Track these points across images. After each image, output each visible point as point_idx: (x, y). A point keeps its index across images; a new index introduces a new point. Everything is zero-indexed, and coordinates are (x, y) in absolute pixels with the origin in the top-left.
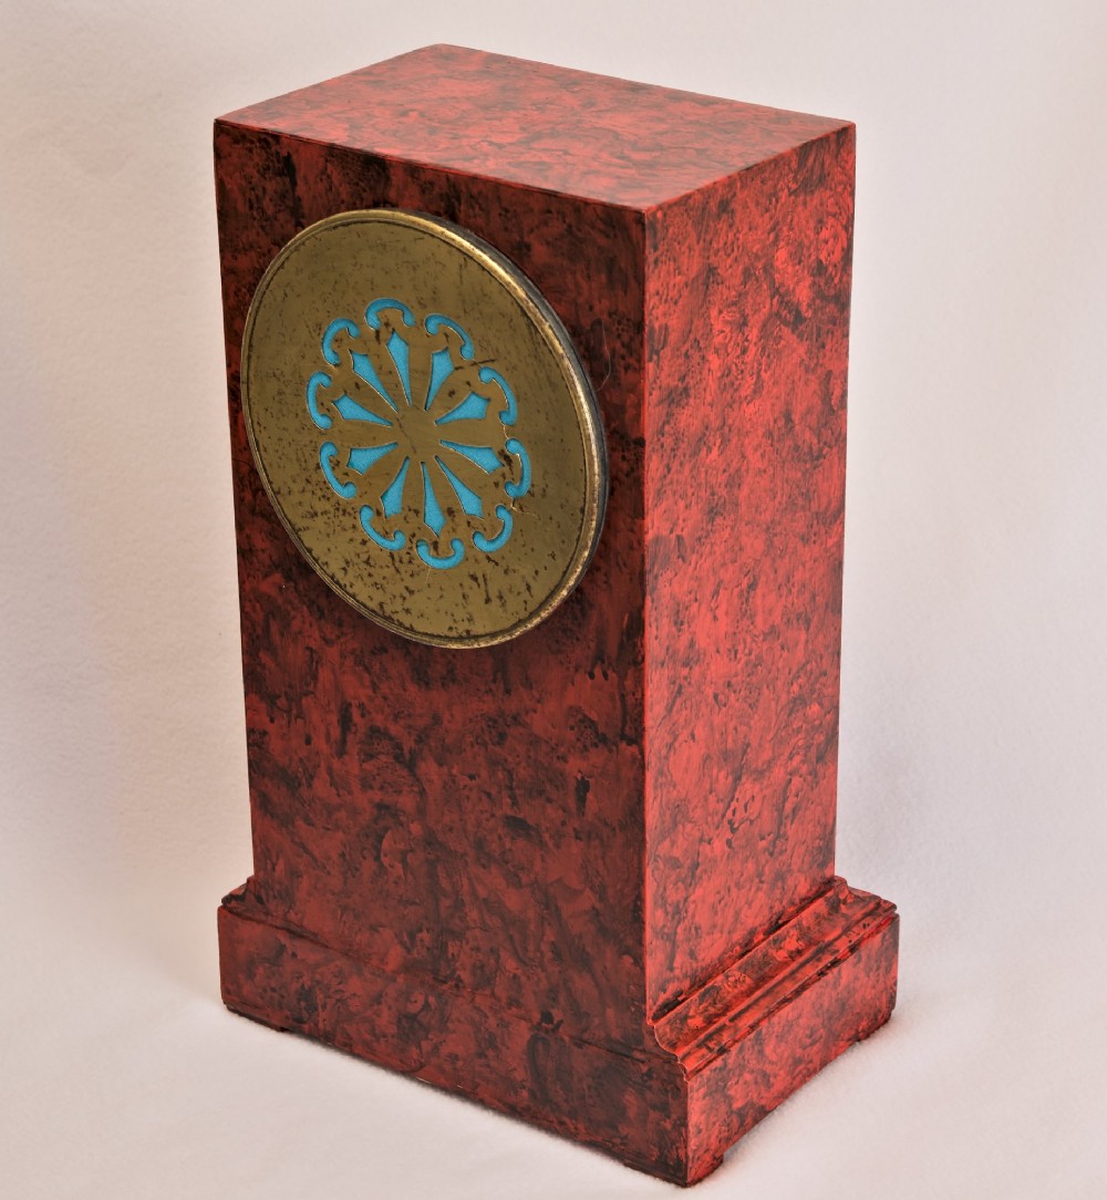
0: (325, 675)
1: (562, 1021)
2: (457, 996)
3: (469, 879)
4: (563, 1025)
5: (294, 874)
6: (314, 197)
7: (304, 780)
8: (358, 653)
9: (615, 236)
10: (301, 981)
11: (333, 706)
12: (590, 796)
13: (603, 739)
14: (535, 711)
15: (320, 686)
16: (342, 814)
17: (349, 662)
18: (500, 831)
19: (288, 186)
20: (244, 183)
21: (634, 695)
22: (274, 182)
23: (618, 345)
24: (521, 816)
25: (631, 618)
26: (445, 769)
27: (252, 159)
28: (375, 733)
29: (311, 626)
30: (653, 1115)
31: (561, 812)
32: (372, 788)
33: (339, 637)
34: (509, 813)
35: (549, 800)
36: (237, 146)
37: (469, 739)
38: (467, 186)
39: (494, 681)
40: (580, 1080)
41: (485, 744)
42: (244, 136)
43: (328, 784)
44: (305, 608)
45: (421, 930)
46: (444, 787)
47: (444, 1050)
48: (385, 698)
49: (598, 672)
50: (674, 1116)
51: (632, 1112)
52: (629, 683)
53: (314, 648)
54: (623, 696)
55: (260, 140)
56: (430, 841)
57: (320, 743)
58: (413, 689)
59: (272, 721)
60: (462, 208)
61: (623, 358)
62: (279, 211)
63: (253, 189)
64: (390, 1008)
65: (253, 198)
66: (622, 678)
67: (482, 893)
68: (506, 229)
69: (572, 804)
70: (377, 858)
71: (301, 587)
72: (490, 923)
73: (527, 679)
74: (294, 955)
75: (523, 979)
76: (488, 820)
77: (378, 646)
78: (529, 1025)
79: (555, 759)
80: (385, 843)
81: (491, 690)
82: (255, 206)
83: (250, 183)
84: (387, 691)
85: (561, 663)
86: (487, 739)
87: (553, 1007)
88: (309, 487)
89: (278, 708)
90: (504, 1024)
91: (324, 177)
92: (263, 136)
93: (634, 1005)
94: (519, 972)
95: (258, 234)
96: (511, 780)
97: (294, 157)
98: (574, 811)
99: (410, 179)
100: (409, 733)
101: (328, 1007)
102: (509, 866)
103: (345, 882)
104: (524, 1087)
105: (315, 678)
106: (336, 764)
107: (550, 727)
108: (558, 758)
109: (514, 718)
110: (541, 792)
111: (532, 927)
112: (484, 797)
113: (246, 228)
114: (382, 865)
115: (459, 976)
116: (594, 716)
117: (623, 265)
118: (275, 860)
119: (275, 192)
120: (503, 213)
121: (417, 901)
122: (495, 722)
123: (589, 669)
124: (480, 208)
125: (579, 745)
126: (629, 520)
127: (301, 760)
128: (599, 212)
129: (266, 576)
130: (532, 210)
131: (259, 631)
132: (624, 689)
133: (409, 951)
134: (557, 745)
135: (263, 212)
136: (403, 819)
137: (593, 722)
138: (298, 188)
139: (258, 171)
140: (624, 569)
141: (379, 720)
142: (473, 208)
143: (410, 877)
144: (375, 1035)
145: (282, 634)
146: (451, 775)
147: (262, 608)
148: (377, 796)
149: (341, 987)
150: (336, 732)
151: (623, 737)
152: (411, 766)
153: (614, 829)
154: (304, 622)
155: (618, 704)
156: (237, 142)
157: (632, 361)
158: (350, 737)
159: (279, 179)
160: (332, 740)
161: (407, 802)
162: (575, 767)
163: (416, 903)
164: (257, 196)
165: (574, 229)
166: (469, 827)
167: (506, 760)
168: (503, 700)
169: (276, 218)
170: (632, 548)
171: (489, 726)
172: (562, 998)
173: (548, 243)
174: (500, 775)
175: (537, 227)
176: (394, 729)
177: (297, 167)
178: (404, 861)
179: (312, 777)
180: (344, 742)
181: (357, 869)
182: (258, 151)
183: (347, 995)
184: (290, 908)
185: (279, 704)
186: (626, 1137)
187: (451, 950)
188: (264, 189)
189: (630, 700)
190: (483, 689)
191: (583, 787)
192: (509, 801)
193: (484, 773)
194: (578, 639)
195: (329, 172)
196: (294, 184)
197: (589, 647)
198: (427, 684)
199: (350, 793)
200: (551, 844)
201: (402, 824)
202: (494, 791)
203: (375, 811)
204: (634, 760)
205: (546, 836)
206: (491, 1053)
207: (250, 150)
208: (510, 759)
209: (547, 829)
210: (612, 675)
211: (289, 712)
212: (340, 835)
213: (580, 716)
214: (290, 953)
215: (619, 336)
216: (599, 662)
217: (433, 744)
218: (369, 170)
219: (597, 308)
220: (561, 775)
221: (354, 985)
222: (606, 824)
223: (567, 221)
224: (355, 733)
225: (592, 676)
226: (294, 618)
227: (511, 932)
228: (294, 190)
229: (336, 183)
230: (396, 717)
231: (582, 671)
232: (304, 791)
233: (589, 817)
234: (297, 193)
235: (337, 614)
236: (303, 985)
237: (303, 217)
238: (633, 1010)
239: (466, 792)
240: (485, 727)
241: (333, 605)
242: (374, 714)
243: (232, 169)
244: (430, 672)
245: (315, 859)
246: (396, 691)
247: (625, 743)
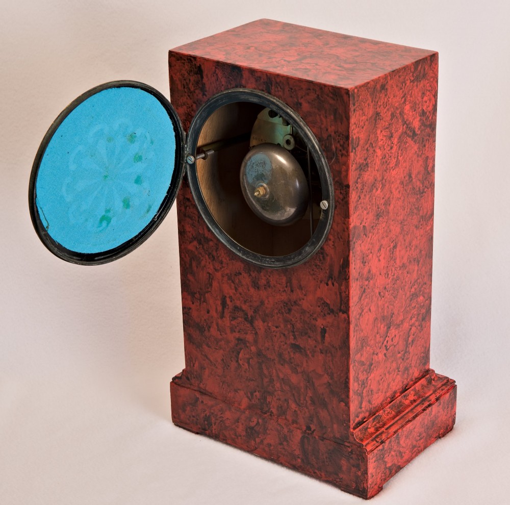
0: (215, 284)
1: (315, 430)
2: (271, 419)
3: (276, 370)
4: (315, 431)
5: (202, 368)
6: (211, 83)
7: (206, 329)
8: (229, 275)
9: (337, 100)
10: (205, 413)
11: (218, 298)
12: (327, 335)
13: (332, 311)
14: (303, 299)
15: (213, 289)
16: (223, 342)
17: (226, 278)
18: (289, 350)
19: (200, 79)
20: (181, 77)
21: (345, 292)
22: (194, 77)
23: (338, 145)
24: (297, 343)
25: (344, 260)
26: (266, 324)
27: (184, 67)
28: (236, 308)
29: (209, 263)
30: (353, 469)
31: (314, 342)
32: (235, 332)
33: (221, 268)
34: (293, 342)
35: (309, 337)
36: (178, 62)
37: (276, 311)
38: (275, 79)
39: (286, 287)
40: (322, 455)
41: (282, 313)
42: (181, 58)
43: (216, 330)
44: (207, 256)
45: (255, 392)
46: (265, 331)
47: (265, 442)
48: (241, 294)
49: (330, 283)
50: (362, 470)
51: (344, 468)
52: (343, 287)
53: (211, 273)
54: (340, 293)
55: (188, 59)
56: (259, 354)
57: (213, 313)
58: (252, 290)
59: (193, 303)
60: (273, 88)
61: (341, 151)
62: (196, 89)
63: (185, 80)
64: (242, 424)
65: (185, 84)
66: (340, 285)
67: (281, 376)
68: (291, 97)
69: (319, 338)
70: (237, 361)
71: (205, 247)
72: (284, 388)
73: (300, 286)
74: (202, 402)
75: (299, 412)
76: (284, 345)
77: (238, 272)
78: (301, 431)
79: (312, 319)
80: (240, 355)
81: (285, 291)
82: (186, 87)
83: (184, 77)
84: (242, 291)
85: (315, 279)
86: (283, 311)
87: (311, 424)
89: (196, 298)
90: (290, 431)
91: (215, 75)
92: (189, 58)
93: (345, 423)
94: (297, 409)
95: (187, 99)
96: (294, 328)
97: (202, 66)
98: (320, 341)
99: (251, 76)
100: (251, 309)
101: (217, 424)
102: (293, 364)
103: (224, 372)
104: (299, 458)
105: (211, 285)
106: (220, 321)
107: (310, 306)
108: (313, 319)
109: (295, 302)
110: (306, 334)
111: (302, 390)
112: (282, 336)
113: (182, 96)
114: (239, 364)
115: (272, 411)
116: (328, 302)
117: (340, 112)
118: (194, 362)
119: (194, 81)
120: (290, 90)
121: (254, 379)
122: (287, 304)
123: (326, 282)
124: (281, 88)
125: (322, 314)
126: (343, 219)
127: (205, 320)
128: (330, 89)
129: (190, 242)
130: (302, 89)
131: (188, 266)
132: (341, 290)
133: (250, 400)
134: (313, 314)
135: (189, 89)
136: (248, 345)
137: (327, 304)
138: (203, 79)
139: (187, 72)
140: (341, 239)
141: (238, 303)
142: (278, 88)
143: (251, 369)
144: (236, 435)
145: (197, 267)
146: (268, 326)
147: (189, 256)
148: (237, 335)
149: (222, 415)
150: (220, 308)
151: (340, 310)
152: (251, 323)
153: (337, 349)
154: (206, 262)
155: (339, 296)
156: (178, 60)
157: (344, 152)
158: (226, 310)
159: (196, 75)
160: (218, 312)
161: (250, 337)
162: (320, 323)
163: (252, 380)
164: (187, 83)
165: (320, 96)
166: (276, 348)
167: (291, 320)
168: (290, 295)
169: (194, 92)
170: (344, 231)
171: (284, 306)
172: (315, 420)
173: (309, 103)
174: (289, 326)
175: (304, 96)
176: (244, 307)
177: (203, 71)
178: (248, 363)
179: (210, 327)
180: (223, 312)
181: (229, 366)
182: (187, 64)
183: (224, 419)
184: (201, 382)
185: (196, 296)
186: (342, 479)
187: (268, 400)
188: (190, 80)
189: (344, 295)
190: (282, 290)
191: (324, 331)
192: (293, 337)
193: (282, 326)
194: (321, 269)
195: (217, 72)
196: (202, 77)
197: (326, 273)
198: (258, 288)
199: (226, 334)
200: (310, 355)
201: (247, 347)
202: (286, 333)
203: (236, 342)
204: (345, 320)
205: (308, 352)
206: (285, 443)
207: (184, 64)
208: (293, 320)
209: (309, 349)
210: (336, 285)
211: (200, 300)
212: (222, 351)
213: (322, 302)
214: (201, 401)
215: (339, 142)
216: (331, 279)
217: (260, 313)
218: (233, 72)
219: (329, 130)
220: (315, 326)
221: (228, 414)
222: (333, 347)
223: (317, 93)
224: (228, 309)
225: (327, 284)
226: (202, 260)
227: (293, 392)
228: (202, 80)
229: (220, 77)
230: (245, 302)
231: (323, 282)
232: (206, 333)
233: (326, 344)
234: (203, 82)
235: (220, 258)
236: (206, 414)
237: (206, 91)
238: (345, 425)
239: (274, 334)
240: (282, 306)
241: (219, 255)
242: (236, 301)
243: (176, 71)
244: (259, 283)
245: (211, 362)
246: (245, 291)
247: (341, 313)
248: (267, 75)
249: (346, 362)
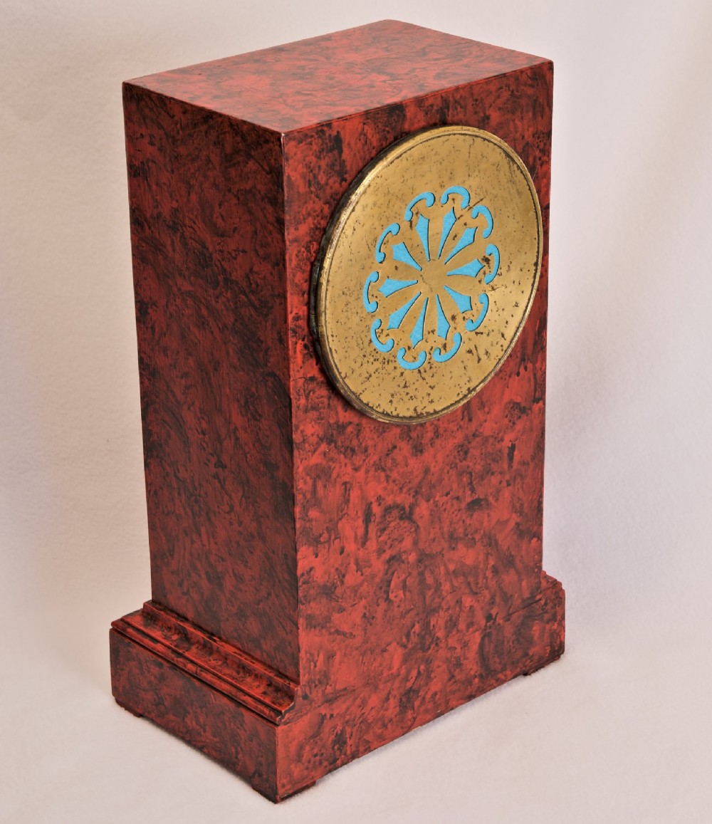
0: (355, 495)
1: (497, 613)
2: (438, 651)
3: (445, 565)
4: (498, 615)
5: (330, 657)
6: (355, 154)
7: (338, 583)
8: (378, 461)
9: (537, 84)
10: (336, 731)
12: (516, 453)
13: (524, 410)
14: (485, 421)
15: (351, 505)
16: (365, 585)
17: (371, 473)
18: (463, 518)
19: (337, 156)
20: (305, 170)
21: (541, 369)
22: (327, 158)
23: (537, 152)
24: (477, 497)
25: (540, 322)
26: (432, 501)
27: (311, 149)
28: (388, 510)
29: (346, 466)
30: (548, 627)
31: (499, 476)
32: (384, 551)
33: (364, 460)
34: (470, 500)
35: (492, 474)
36: (301, 145)
37: (446, 470)
38: (453, 96)
39: (462, 419)
40: (508, 642)
41: (456, 466)
42: (306, 135)
43: (355, 573)
44: (342, 456)
45: (414, 626)
46: (430, 515)
47: (428, 696)
48: (394, 481)
49: (522, 369)
50: (559, 617)
51: (536, 637)
52: (538, 365)
53: (348, 480)
54: (535, 375)
55: (317, 133)
56: (421, 558)
57: (351, 547)
58: (412, 461)
59: (317, 556)
60: (450, 112)
61: (540, 159)
62: (330, 178)
63: (312, 171)
64: (395, 697)
65: (311, 177)
66: (534, 363)
67: (452, 568)
68: (476, 113)
69: (506, 465)
70: (387, 599)
71: (339, 443)
72: (456, 584)
73: (482, 403)
74: (332, 716)
75: (476, 604)
76: (456, 515)
77: (390, 447)
78: (480, 631)
79: (497, 443)
80: (392, 584)
81: (460, 426)
82: (313, 183)
83: (310, 167)
84: (396, 475)
86: (458, 461)
87: (492, 608)
88: (366, 359)
89: (321, 543)
90: (465, 645)
91: (361, 137)
92: (319, 129)
93: (537, 567)
94: (472, 603)
95: (314, 202)
96: (471, 476)
97: (342, 133)
98: (507, 469)
99: (418, 110)
100: (409, 494)
101: (354, 733)
102: (469, 536)
103: (365, 634)
104: (476, 677)
105: (348, 501)
106: (361, 553)
107: (494, 425)
108: (498, 441)
109: (474, 435)
110: (487, 472)
111: (481, 566)
112: (455, 502)
113: (306, 202)
114: (390, 601)
115: (437, 637)
116: (518, 400)
117: (541, 100)
118: (316, 659)
119: (327, 165)
120: (474, 103)
121: (412, 607)
122: (463, 446)
123: (516, 371)
124: (461, 107)
125: (511, 424)
127: (337, 569)
128: (529, 74)
129: (314, 452)
130: (491, 93)
131: (309, 496)
132: (536, 369)
133: (405, 647)
134: (498, 434)
135: (318, 183)
136: (404, 557)
137: (517, 403)
138: (343, 154)
139: (316, 156)
141: (389, 500)
142: (456, 109)
143: (408, 594)
144: (384, 726)
145: (325, 487)
146: (435, 503)
147: (311, 478)
148: (386, 556)
149: (363, 711)
150: (361, 531)
151: (534, 400)
152: (410, 516)
153: (529, 463)
154: (341, 467)
155: (532, 381)
156: (300, 142)
157: (545, 158)
158: (371, 527)
159: (330, 154)
160: (359, 537)
161: (407, 543)
162: (508, 438)
163: (411, 610)
164: (314, 175)
165: (515, 92)
166: (445, 529)
167: (468, 467)
168: (467, 428)
169: (327, 184)
171: (459, 452)
172: (497, 599)
173: (500, 109)
174: (465, 479)
175: (494, 102)
176: (399, 500)
177: (343, 139)
178: (404, 587)
179: (344, 576)
180: (367, 532)
181: (373, 618)
182: (316, 141)
183: (366, 713)
184: (327, 684)
185: (321, 540)
186: (532, 656)
187: (432, 623)
188: (319, 167)
189: (539, 374)
190: (455, 429)
191: (512, 448)
192: (470, 492)
193: (455, 486)
195: (365, 131)
196: (341, 152)
197: (517, 357)
198: (421, 451)
199: (370, 567)
200: (493, 502)
201: (403, 562)
202: (460, 493)
203: (386, 567)
204: (540, 410)
205: (490, 499)
206: (457, 672)
207: (311, 144)
208: (470, 464)
209: (491, 494)
210: (530, 365)
211: (329, 541)
212: (364, 601)
213: (511, 405)
214: (328, 716)
215: (538, 146)
216: (522, 362)
217: (423, 490)
218: (392, 116)
219: (526, 136)
220: (500, 452)
222: (524, 464)
223: (511, 89)
224: (374, 521)
225: (518, 374)
226: (334, 468)
227: (469, 580)
228: (340, 156)
229: (370, 136)
230: (401, 489)
231: (513, 375)
232: (339, 591)
233: (515, 465)
234: (342, 158)
235: (364, 445)
236: (337, 733)
237: (346, 173)
238: (536, 570)
239: (444, 507)
240: (456, 453)
241: (361, 440)
242: (387, 498)
243: (296, 163)
244: (423, 442)
245: (344, 634)
246: (401, 471)
247: (535, 404)
248: (442, 97)
249: (540, 473)
